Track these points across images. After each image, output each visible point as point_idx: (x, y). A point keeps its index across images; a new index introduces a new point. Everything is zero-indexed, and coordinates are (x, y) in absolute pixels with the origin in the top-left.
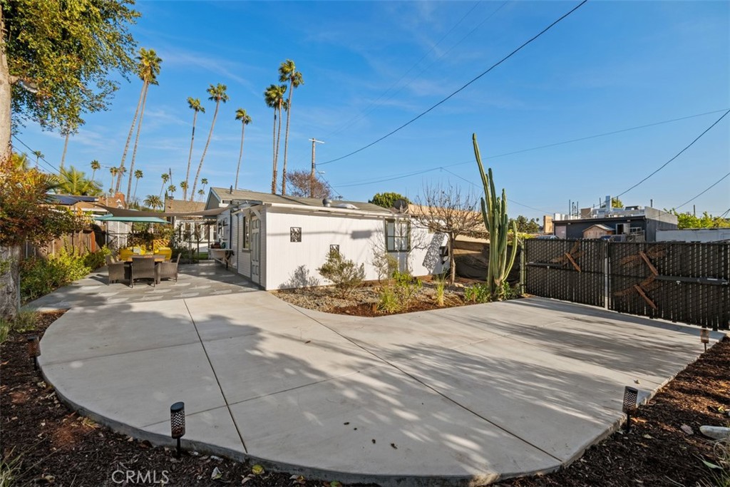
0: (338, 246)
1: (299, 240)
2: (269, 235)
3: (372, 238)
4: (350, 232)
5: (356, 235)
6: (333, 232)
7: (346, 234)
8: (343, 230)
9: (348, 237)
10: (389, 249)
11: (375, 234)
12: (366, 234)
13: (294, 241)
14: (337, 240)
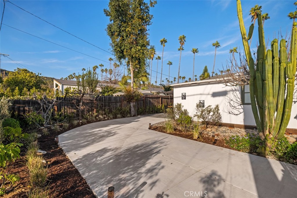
0: (204, 101)
1: (185, 99)
2: (175, 98)
3: (228, 95)
4: (211, 93)
5: (215, 95)
6: (201, 94)
7: (209, 94)
8: (206, 92)
9: (210, 96)
10: (246, 102)
11: (231, 92)
12: (224, 93)
13: (183, 99)
14: (203, 98)
